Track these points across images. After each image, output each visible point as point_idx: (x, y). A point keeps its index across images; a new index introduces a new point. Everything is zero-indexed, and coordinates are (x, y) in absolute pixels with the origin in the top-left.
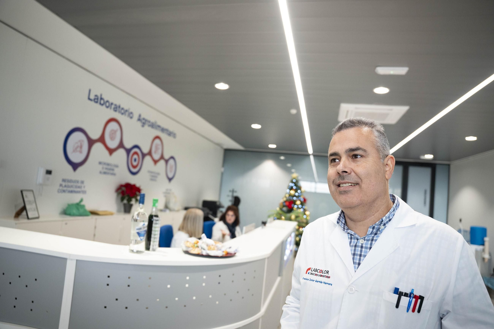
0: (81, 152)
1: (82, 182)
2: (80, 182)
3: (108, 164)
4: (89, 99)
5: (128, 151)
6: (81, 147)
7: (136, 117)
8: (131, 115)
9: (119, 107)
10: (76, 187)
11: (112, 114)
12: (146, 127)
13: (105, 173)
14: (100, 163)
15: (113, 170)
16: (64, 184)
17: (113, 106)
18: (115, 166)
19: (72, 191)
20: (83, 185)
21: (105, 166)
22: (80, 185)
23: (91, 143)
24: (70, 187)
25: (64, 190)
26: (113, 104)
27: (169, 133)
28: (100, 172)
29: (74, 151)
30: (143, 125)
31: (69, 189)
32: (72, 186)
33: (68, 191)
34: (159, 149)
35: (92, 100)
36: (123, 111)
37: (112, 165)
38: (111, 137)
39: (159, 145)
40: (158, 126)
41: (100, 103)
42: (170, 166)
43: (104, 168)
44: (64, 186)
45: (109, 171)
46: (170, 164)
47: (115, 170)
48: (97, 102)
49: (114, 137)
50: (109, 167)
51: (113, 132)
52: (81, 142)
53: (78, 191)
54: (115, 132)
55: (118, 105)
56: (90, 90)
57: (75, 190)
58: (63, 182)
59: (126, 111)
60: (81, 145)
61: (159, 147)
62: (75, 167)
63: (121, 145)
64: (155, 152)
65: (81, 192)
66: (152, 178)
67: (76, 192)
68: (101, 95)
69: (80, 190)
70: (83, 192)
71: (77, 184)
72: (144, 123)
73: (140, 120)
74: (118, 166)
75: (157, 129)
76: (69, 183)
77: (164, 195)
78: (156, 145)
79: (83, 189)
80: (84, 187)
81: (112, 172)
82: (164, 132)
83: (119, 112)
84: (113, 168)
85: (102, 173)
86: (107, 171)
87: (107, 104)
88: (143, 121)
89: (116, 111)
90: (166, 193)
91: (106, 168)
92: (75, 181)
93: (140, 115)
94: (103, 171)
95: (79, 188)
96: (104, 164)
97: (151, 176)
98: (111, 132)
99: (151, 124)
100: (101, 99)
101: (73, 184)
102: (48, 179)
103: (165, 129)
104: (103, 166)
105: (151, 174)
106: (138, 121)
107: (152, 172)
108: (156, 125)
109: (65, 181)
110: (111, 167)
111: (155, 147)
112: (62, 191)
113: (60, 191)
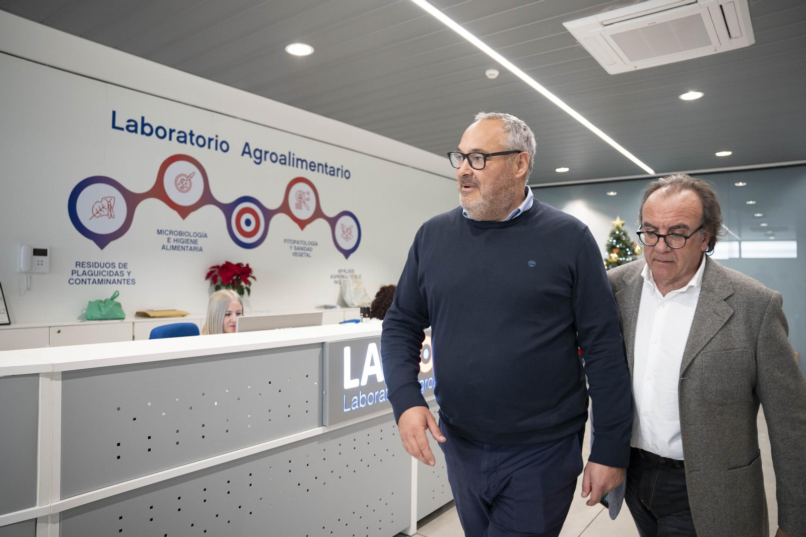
0: (111, 216)
1: (125, 266)
2: (117, 265)
3: (180, 233)
4: (114, 127)
5: (227, 209)
6: (110, 208)
7: (236, 147)
8: (224, 146)
9: (191, 134)
10: (109, 274)
11: (174, 147)
12: (267, 164)
13: (174, 248)
14: (160, 232)
15: (195, 242)
16: (81, 270)
17: (175, 135)
18: (197, 235)
19: (102, 280)
20: (125, 271)
21: (172, 237)
22: (119, 270)
23: (132, 200)
24: (96, 274)
25: (83, 280)
26: (174, 131)
27: (330, 171)
28: (163, 247)
29: (94, 215)
30: (258, 161)
31: (92, 278)
32: (100, 273)
33: (91, 281)
34: (308, 199)
35: (122, 129)
36: (201, 141)
37: (189, 234)
38: (179, 187)
39: (308, 193)
40: (300, 159)
41: (143, 132)
42: (342, 228)
43: (172, 240)
44: (80, 273)
45: (184, 245)
46: (342, 225)
47: (201, 242)
48: (136, 131)
49: (188, 187)
50: (184, 237)
51: (182, 177)
52: (109, 199)
53: (114, 280)
54: (189, 177)
55: (188, 132)
56: (114, 113)
57: (109, 278)
58: (78, 266)
59: (210, 140)
60: (108, 205)
61: (307, 196)
62: (102, 241)
63: (207, 198)
64: (299, 206)
65: (123, 281)
66: (298, 251)
67: (112, 282)
68: (143, 118)
69: (120, 278)
70: (127, 281)
71: (110, 269)
72: (260, 158)
73: (249, 153)
74: (206, 236)
75: (297, 166)
76: (91, 269)
77: (333, 280)
78: (298, 193)
79: (126, 276)
80: (129, 274)
81: (193, 245)
82: (317, 169)
83: (193, 144)
84: (193, 238)
85: (169, 248)
86: (180, 244)
87: (161, 132)
88: (258, 154)
89: (185, 142)
90: (337, 276)
91: (176, 239)
92: (105, 265)
93: (247, 144)
94: (169, 245)
95: (118, 275)
96: (170, 233)
97: (293, 248)
98: (179, 179)
99: (279, 158)
100: (143, 125)
101: (102, 270)
102: (40, 263)
103: (319, 165)
104: (169, 236)
105: (293, 245)
106: (243, 155)
107: (295, 242)
108: (293, 158)
109: (82, 265)
110: (189, 237)
111: (297, 197)
112: (78, 281)
113: (74, 281)
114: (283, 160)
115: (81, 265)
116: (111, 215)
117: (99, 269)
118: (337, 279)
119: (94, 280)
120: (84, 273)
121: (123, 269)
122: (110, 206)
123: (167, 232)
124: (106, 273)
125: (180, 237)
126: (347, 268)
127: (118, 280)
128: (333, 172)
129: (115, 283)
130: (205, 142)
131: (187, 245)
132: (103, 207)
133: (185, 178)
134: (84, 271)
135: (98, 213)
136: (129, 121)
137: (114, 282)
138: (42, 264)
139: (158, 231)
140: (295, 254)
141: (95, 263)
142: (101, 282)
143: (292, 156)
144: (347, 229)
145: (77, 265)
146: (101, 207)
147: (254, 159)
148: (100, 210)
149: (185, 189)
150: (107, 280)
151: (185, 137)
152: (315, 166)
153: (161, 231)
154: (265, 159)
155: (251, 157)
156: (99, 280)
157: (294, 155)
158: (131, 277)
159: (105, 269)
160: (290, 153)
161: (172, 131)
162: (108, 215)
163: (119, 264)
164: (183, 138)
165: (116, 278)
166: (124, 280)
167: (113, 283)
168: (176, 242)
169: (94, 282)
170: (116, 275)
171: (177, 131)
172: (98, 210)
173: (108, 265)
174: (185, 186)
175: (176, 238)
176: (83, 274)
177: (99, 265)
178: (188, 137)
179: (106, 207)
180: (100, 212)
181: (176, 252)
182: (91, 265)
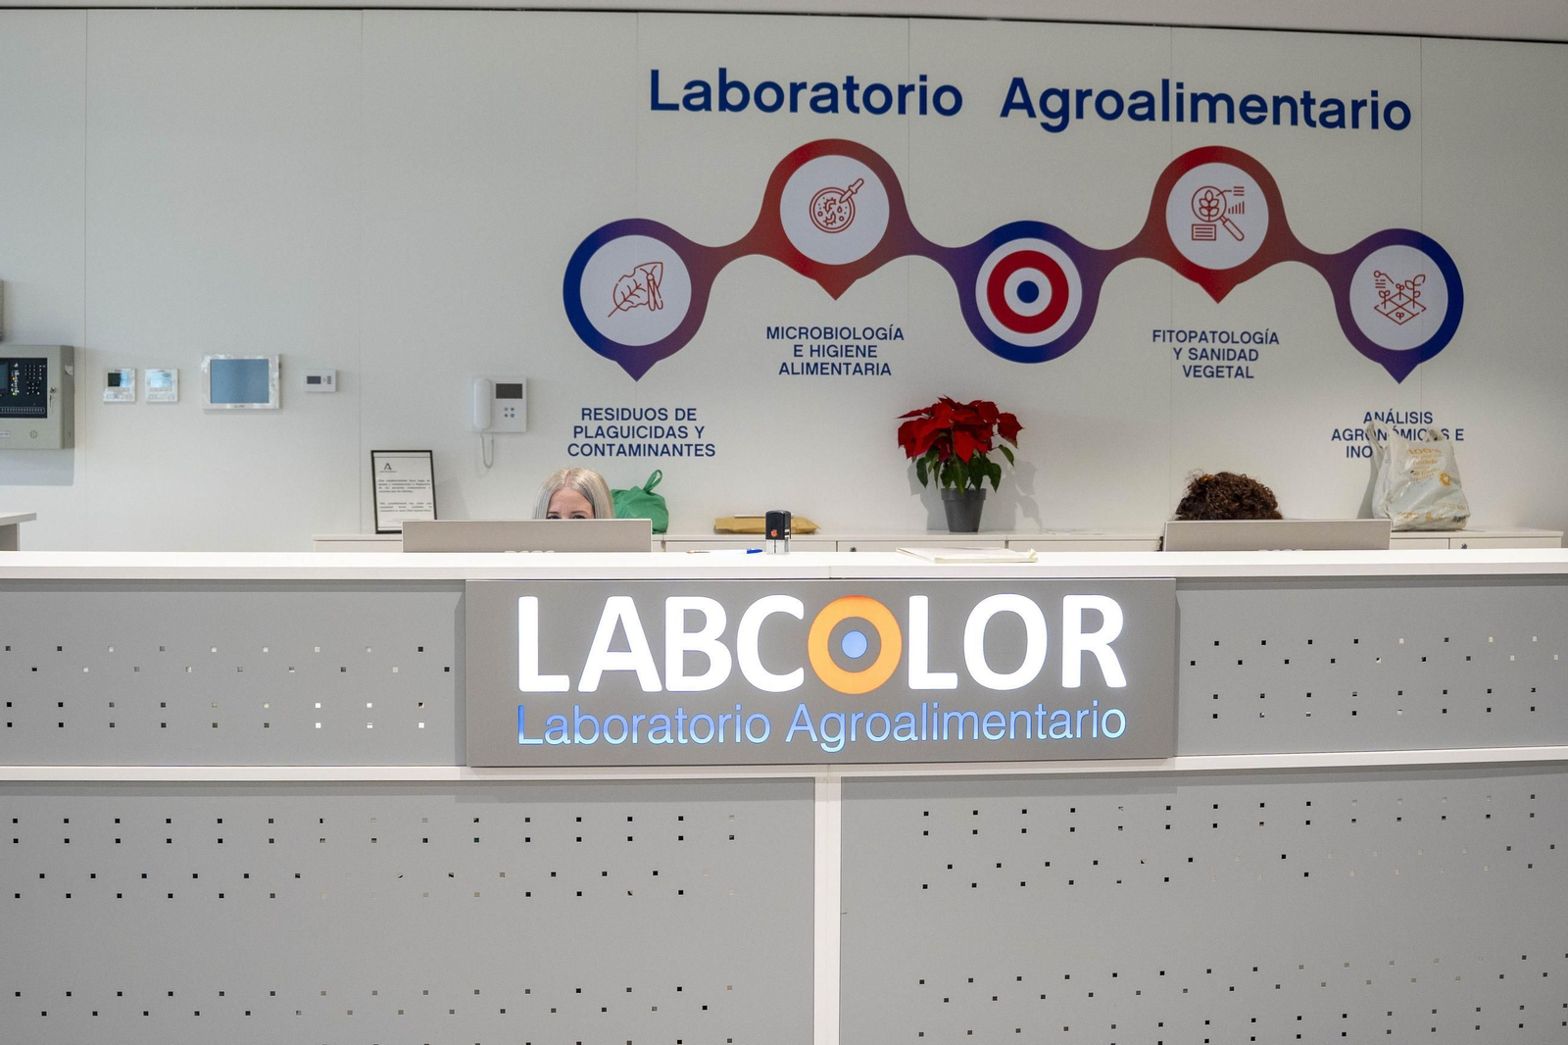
0: (656, 306)
1: (690, 414)
2: (671, 414)
3: (828, 333)
4: (656, 105)
5: (962, 263)
6: (653, 286)
7: (984, 95)
8: (946, 101)
9: (850, 85)
10: (654, 432)
11: (806, 126)
12: (1085, 125)
13: (811, 369)
14: (773, 333)
15: (870, 351)
16: (592, 426)
17: (805, 97)
18: (875, 334)
19: (639, 446)
20: (690, 426)
21: (806, 343)
22: (676, 425)
23: (704, 264)
24: (625, 434)
25: (596, 446)
26: (804, 85)
27: (1323, 117)
28: (784, 368)
29: (618, 307)
30: (1056, 122)
31: (618, 441)
32: (634, 432)
33: (615, 449)
34: (1240, 209)
35: (675, 107)
36: (878, 99)
37: (852, 333)
38: (821, 219)
39: (1239, 191)
40: (1205, 96)
41: (724, 105)
42: (1380, 285)
43: (806, 351)
44: (592, 432)
45: (837, 361)
46: (1378, 274)
47: (885, 351)
48: (707, 106)
49: (846, 217)
50: (839, 342)
51: (829, 196)
52: (648, 268)
53: (665, 446)
54: (849, 194)
55: (839, 84)
56: (655, 74)
57: (653, 442)
58: (587, 417)
59: (904, 90)
60: (648, 281)
61: (1233, 200)
62: (636, 360)
63: (901, 238)
64: (1203, 233)
65: (685, 449)
66: (1204, 362)
67: (659, 452)
68: (723, 72)
69: (678, 442)
70: (696, 450)
71: (657, 422)
72: (1064, 112)
73: (1027, 105)
74: (899, 334)
75: (1194, 118)
76: (614, 423)
77: (1342, 445)
78: (1202, 194)
79: (693, 438)
80: (700, 433)
81: (862, 361)
82: (1270, 114)
83: (855, 109)
84: (862, 343)
85: (798, 369)
86: (827, 359)
87: (769, 97)
88: (1054, 103)
89: (834, 108)
90: (1359, 434)
91: (815, 348)
92: (644, 413)
93: (1018, 83)
94: (798, 362)
95: (674, 434)
96: (800, 333)
97: (1185, 354)
98: (821, 201)
99: (1128, 103)
100: (724, 87)
101: (637, 424)
102: (509, 412)
103: (1277, 101)
104: (797, 341)
105: (1187, 346)
106: (1005, 113)
107: (1191, 336)
108: (1180, 97)
109: (596, 414)
110: (851, 342)
111: (1197, 206)
112: (587, 450)
113: (579, 450)
114: (1143, 108)
115: (592, 415)
116: (655, 302)
117: (632, 422)
118: (1360, 443)
119: (621, 445)
120: (600, 432)
121: (685, 422)
122: (651, 283)
123: (792, 333)
124: (648, 432)
125: (827, 343)
126: (1401, 409)
127: (674, 446)
128: (1336, 115)
129: (668, 452)
130: (893, 99)
131: (848, 360)
132: (637, 288)
133: (837, 197)
134: (600, 428)
135: (625, 300)
136: (689, 86)
137: (665, 451)
138: (512, 415)
139: (769, 329)
140: (1193, 372)
141: (623, 409)
142: (635, 451)
143: (1173, 91)
144: (1400, 287)
145: (584, 414)
146: (633, 287)
147: (1041, 117)
148: (631, 294)
149: (839, 223)
150: (650, 446)
151: (834, 95)
152: (1264, 108)
153: (777, 329)
154: (1080, 115)
155: (1032, 114)
156: (631, 446)
157: (1180, 85)
158: (705, 440)
159: (644, 422)
160: (1166, 83)
161: (796, 88)
162: (648, 302)
163: (677, 410)
164: (826, 99)
165: (670, 441)
166: (689, 446)
167: (663, 452)
168: (815, 354)
169: (621, 451)
170: (668, 434)
171: (810, 86)
172: (627, 293)
173: (650, 414)
174: (838, 215)
175: (815, 344)
176: (597, 434)
177: (632, 414)
178: (842, 95)
179: (644, 286)
180: (631, 298)
181: (817, 378)
182: (615, 413)
